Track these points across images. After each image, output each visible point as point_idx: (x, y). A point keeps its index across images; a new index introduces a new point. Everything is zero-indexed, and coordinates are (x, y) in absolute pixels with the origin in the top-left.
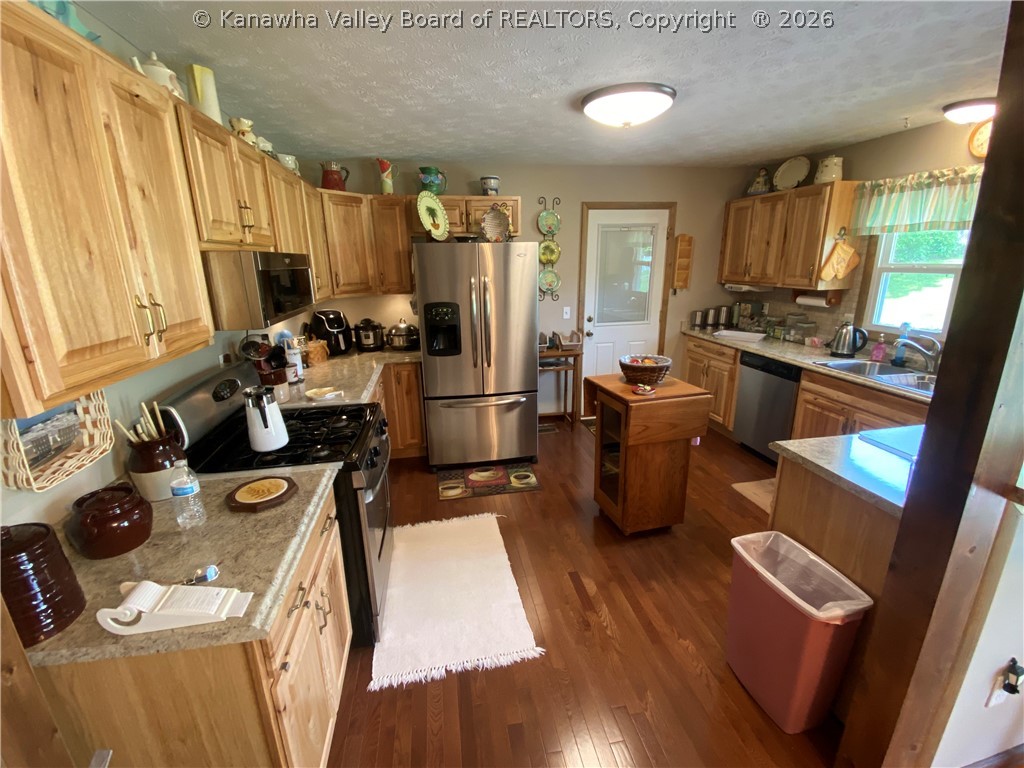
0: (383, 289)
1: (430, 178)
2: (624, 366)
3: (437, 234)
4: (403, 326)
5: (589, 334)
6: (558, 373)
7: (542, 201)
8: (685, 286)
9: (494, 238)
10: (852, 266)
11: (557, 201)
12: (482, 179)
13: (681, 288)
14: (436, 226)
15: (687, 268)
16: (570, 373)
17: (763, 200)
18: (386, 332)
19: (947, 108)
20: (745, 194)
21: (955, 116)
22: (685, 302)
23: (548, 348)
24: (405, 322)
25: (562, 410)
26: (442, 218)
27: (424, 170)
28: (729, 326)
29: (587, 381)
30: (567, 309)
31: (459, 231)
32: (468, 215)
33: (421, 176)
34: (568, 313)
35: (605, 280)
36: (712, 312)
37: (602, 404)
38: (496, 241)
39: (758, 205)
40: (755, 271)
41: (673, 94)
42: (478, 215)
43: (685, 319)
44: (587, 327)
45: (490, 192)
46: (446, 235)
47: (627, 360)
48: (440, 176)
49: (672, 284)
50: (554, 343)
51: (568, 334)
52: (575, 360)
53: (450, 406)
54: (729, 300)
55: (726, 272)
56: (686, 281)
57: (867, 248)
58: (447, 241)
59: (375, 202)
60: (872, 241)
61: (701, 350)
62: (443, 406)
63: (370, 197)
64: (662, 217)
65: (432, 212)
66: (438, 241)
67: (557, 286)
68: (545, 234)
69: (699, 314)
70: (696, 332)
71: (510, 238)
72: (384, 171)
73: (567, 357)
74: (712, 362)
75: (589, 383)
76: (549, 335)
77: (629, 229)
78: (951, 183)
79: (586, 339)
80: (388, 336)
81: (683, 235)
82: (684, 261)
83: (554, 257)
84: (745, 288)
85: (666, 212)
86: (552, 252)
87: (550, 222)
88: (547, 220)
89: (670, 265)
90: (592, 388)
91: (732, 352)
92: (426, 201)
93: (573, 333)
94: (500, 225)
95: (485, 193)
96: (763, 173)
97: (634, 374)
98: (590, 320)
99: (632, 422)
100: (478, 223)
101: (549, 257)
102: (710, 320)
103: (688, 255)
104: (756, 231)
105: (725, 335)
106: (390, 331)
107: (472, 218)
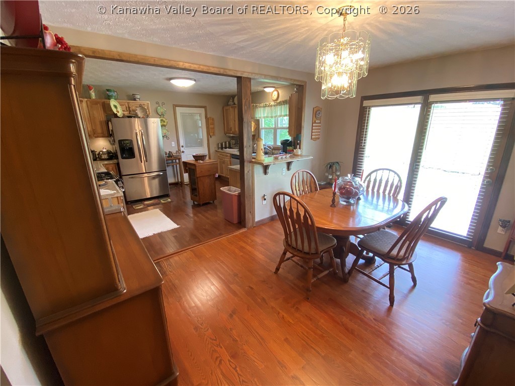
0: (95, 136)
1: (111, 94)
2: (194, 156)
3: (119, 114)
4: (104, 150)
5: (183, 152)
6: (173, 166)
7: (157, 103)
8: (214, 135)
9: (142, 117)
10: (255, 128)
11: (163, 104)
12: (133, 95)
13: (213, 135)
14: (118, 112)
15: (213, 128)
16: (178, 165)
17: (232, 107)
18: (97, 153)
19: (265, 88)
20: (228, 105)
21: (267, 90)
22: (214, 140)
23: (168, 157)
24: (106, 149)
25: (177, 181)
26: (119, 109)
27: (108, 90)
28: (230, 147)
29: (183, 162)
30: (173, 143)
31: (126, 113)
32: (129, 108)
33: (107, 92)
34: (174, 144)
35: (186, 133)
36: (224, 143)
37: (189, 168)
38: (143, 117)
39: (231, 109)
40: (233, 130)
41: (195, 81)
42: (134, 108)
43: (216, 146)
44: (182, 149)
45: (137, 99)
46: (122, 115)
47: (194, 154)
48: (116, 93)
49: (209, 135)
50: (170, 155)
51: (175, 152)
52: (179, 160)
53: (132, 178)
54: (229, 139)
55: (226, 130)
56: (214, 133)
57: (257, 122)
58: (123, 117)
59: (88, 102)
60: (258, 121)
61: (221, 156)
62: (130, 178)
63: (86, 100)
64: (202, 111)
65: (115, 107)
66: (119, 117)
67: (168, 134)
68: (161, 115)
69: (220, 144)
70: (220, 150)
71: (148, 116)
72: (91, 90)
73: (176, 160)
74: (225, 159)
75: (184, 163)
76: (168, 152)
77: (192, 115)
78: (269, 106)
79: (182, 154)
80: (98, 154)
81: (211, 118)
82: (212, 126)
83: (165, 124)
84: (232, 135)
85: (203, 109)
86: (164, 122)
87: (162, 111)
88: (160, 110)
89: (208, 128)
90: (185, 164)
91: (229, 155)
92: (113, 103)
93: (177, 151)
94: (143, 112)
95: (135, 100)
96: (232, 98)
97: (197, 158)
98: (182, 147)
99: (197, 170)
100: (134, 111)
101: (163, 123)
102: (224, 146)
103: (213, 124)
104: (231, 117)
105: (228, 150)
106: (99, 153)
107: (131, 109)
